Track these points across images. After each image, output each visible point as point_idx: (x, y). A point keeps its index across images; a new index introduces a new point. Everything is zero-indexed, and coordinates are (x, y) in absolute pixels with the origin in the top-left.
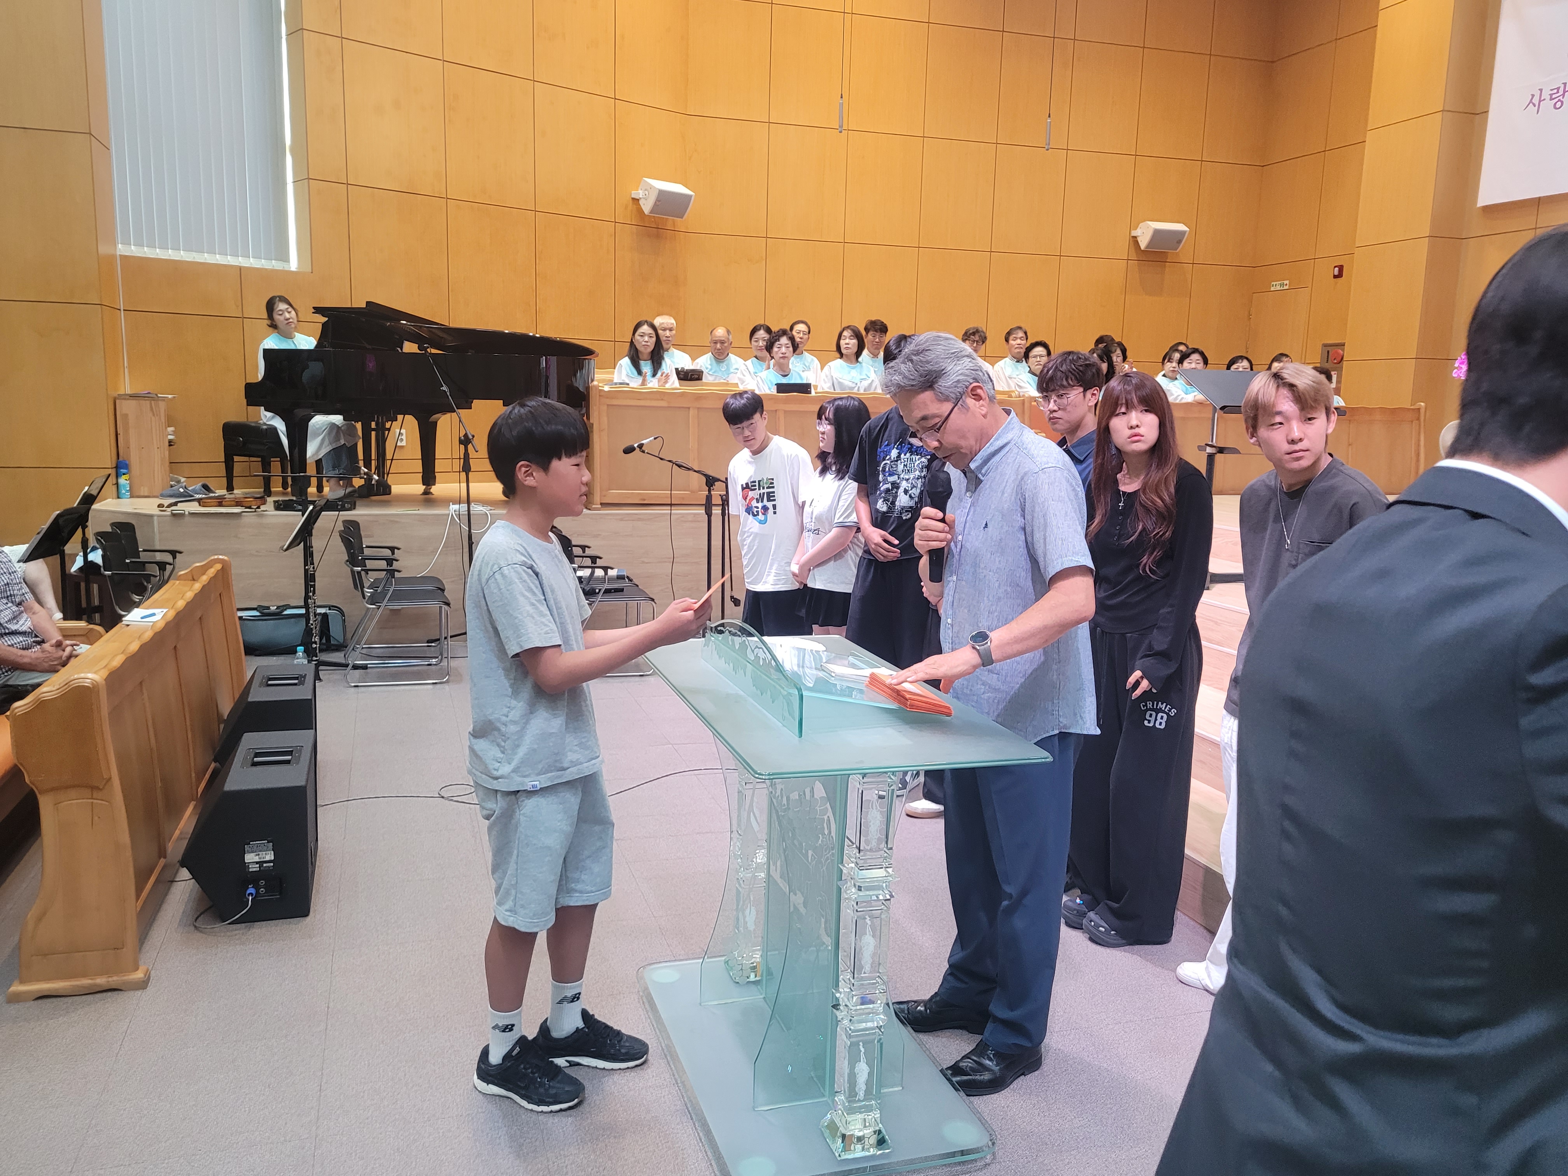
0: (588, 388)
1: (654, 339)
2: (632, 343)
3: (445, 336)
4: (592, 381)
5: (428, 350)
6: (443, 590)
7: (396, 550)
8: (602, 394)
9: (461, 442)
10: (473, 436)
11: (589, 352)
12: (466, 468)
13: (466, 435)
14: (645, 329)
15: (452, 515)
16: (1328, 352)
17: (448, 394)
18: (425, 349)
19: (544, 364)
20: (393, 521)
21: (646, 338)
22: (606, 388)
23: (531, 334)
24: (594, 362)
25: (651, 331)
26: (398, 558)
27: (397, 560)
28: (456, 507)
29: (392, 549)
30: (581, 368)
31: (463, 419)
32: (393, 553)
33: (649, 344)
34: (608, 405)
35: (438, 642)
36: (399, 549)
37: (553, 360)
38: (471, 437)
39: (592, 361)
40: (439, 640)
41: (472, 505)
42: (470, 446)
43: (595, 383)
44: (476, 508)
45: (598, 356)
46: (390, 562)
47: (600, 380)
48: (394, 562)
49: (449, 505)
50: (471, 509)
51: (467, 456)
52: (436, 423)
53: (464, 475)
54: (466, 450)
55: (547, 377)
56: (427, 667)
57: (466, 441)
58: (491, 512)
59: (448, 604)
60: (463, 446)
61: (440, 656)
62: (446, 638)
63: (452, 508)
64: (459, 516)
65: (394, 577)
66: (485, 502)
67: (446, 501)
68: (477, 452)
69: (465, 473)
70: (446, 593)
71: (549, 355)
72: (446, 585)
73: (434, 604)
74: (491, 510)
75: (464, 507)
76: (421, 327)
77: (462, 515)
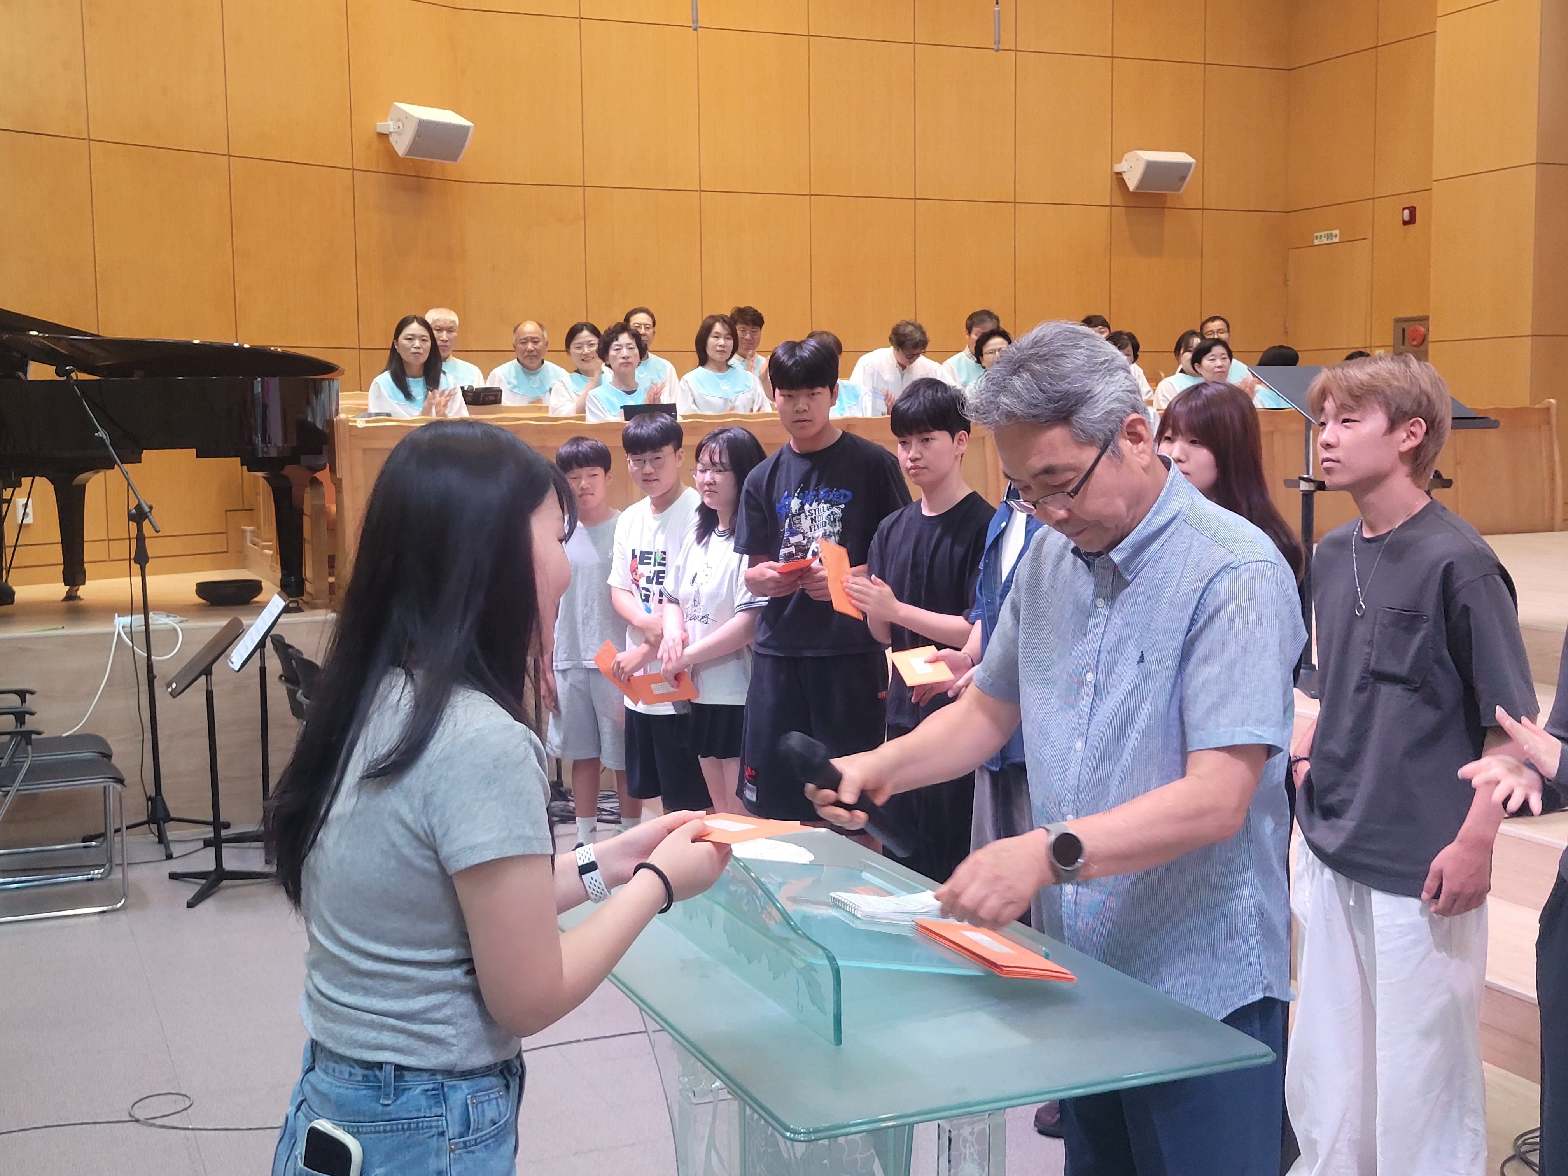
0: (330, 424)
1: (429, 344)
2: (393, 350)
3: (99, 352)
4: (337, 413)
5: (73, 375)
6: (109, 756)
7: (28, 696)
8: (354, 432)
9: (131, 517)
10: (151, 508)
11: (329, 368)
12: (141, 558)
13: (139, 507)
14: (414, 328)
15: (119, 633)
16: (1404, 330)
17: (108, 442)
18: (68, 374)
19: (258, 388)
20: (21, 648)
21: (417, 343)
22: (361, 423)
23: (236, 344)
24: (338, 382)
25: (424, 332)
26: (34, 710)
27: (32, 714)
28: (126, 620)
29: (22, 694)
30: (317, 392)
31: (132, 481)
32: (23, 701)
33: (421, 351)
34: (364, 450)
35: (101, 840)
36: (32, 693)
37: (274, 383)
38: (147, 510)
39: (335, 382)
40: (104, 835)
41: (151, 615)
42: (146, 524)
43: (342, 416)
44: (158, 621)
45: (343, 374)
46: (20, 717)
47: (348, 411)
48: (27, 716)
49: (114, 618)
50: (150, 621)
51: (141, 539)
52: (84, 486)
53: (136, 568)
54: (140, 529)
55: (265, 407)
56: (87, 884)
57: (139, 516)
58: (182, 625)
59: (120, 781)
60: (136, 524)
61: (108, 863)
62: (118, 831)
63: (121, 622)
64: (131, 635)
65: (29, 742)
66: (170, 609)
67: (108, 611)
68: (158, 532)
69: (138, 566)
70: (114, 760)
71: (267, 377)
72: (112, 748)
73: (97, 783)
74: (182, 622)
75: (139, 619)
76: (59, 339)
77: (135, 632)
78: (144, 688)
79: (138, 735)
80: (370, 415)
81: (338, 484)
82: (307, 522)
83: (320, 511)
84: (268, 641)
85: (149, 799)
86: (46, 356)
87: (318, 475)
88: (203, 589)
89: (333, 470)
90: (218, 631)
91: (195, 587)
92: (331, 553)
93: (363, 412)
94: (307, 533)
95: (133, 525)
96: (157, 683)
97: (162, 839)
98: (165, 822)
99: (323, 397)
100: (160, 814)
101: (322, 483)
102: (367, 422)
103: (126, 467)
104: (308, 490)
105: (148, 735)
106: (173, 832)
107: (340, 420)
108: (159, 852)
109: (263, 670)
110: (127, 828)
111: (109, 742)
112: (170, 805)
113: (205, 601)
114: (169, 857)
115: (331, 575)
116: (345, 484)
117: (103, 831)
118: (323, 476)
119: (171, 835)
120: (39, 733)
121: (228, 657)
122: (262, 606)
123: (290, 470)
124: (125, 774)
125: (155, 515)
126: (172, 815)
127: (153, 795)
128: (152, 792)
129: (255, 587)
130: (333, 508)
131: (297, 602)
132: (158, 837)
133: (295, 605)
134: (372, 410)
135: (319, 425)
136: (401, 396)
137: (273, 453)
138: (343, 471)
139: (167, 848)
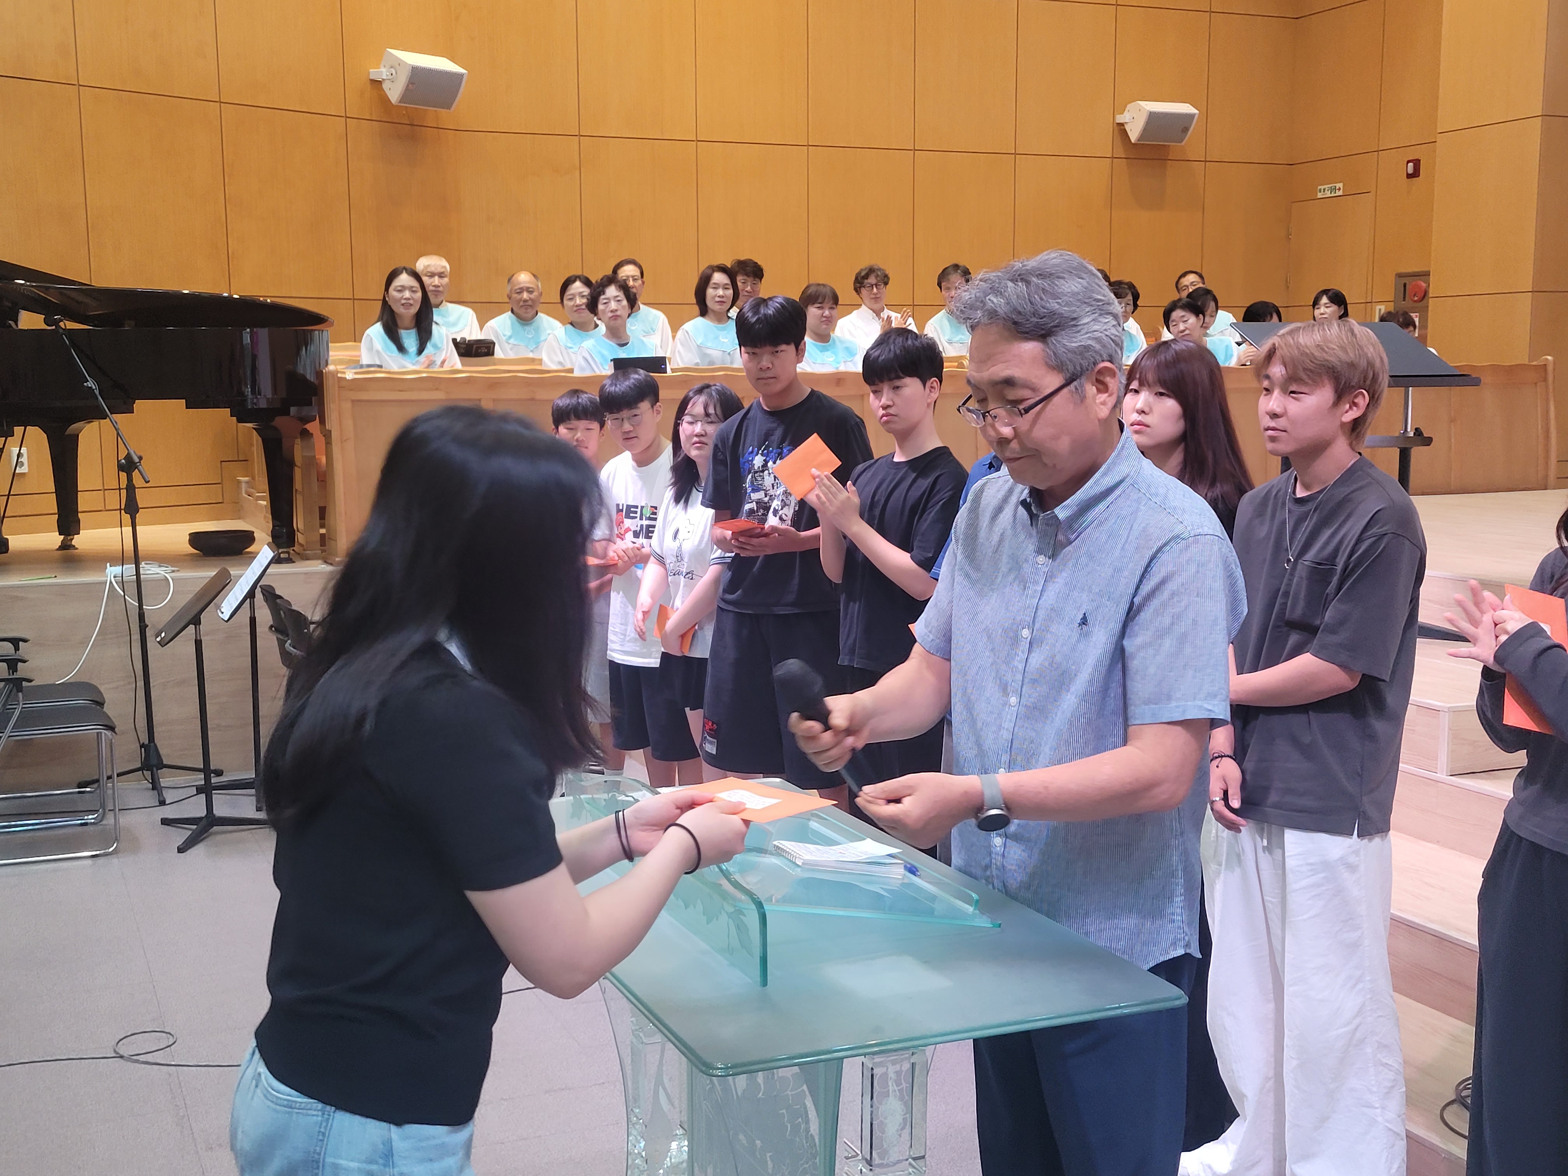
0: (320, 375)
1: (419, 295)
2: (385, 302)
3: (87, 300)
4: (327, 364)
5: (62, 324)
6: (101, 704)
7: (21, 643)
8: (343, 384)
9: (121, 468)
10: (140, 458)
11: (318, 319)
12: (131, 508)
13: (128, 457)
14: (404, 279)
15: (111, 582)
16: (1405, 285)
17: (97, 392)
18: (56, 323)
19: (247, 339)
20: (12, 597)
21: (407, 294)
22: (349, 375)
23: (226, 295)
24: (328, 332)
25: (414, 283)
26: (26, 658)
27: (25, 662)
28: (117, 570)
29: (15, 642)
30: (308, 344)
31: (123, 432)
32: (17, 649)
33: (411, 302)
34: (353, 401)
35: (96, 785)
36: (25, 641)
37: (263, 334)
38: (137, 460)
39: (325, 333)
40: (97, 781)
41: (143, 565)
42: (136, 474)
43: (331, 367)
44: (150, 570)
45: (332, 324)
46: (13, 664)
47: (340, 362)
48: (20, 664)
49: (106, 568)
50: (141, 572)
51: (131, 489)
52: (77, 436)
53: (127, 518)
54: (130, 479)
55: (254, 358)
56: (80, 828)
57: (128, 466)
58: (173, 575)
59: (112, 728)
60: (125, 474)
61: (102, 808)
62: (109, 778)
63: (113, 571)
64: (122, 584)
65: (20, 689)
66: (162, 559)
67: (100, 560)
68: (147, 482)
69: (129, 516)
70: (106, 709)
71: (256, 327)
72: (105, 696)
73: (89, 730)
74: (173, 571)
75: (130, 569)
76: (47, 288)
77: (127, 582)
78: (136, 637)
79: (129, 683)
80: (362, 366)
81: (327, 435)
82: (298, 473)
83: (311, 462)
84: (258, 590)
85: (142, 746)
86: (36, 305)
87: (308, 426)
88: (196, 539)
89: (322, 422)
90: (208, 579)
91: (188, 538)
92: (322, 505)
93: (355, 363)
94: (298, 484)
95: (123, 475)
96: (149, 633)
97: (155, 786)
98: (157, 770)
99: (312, 348)
100: (154, 761)
101: (312, 434)
102: (356, 373)
103: (117, 417)
104: (298, 441)
105: (141, 684)
106: (167, 779)
107: (330, 372)
108: (151, 798)
109: (253, 621)
110: (118, 775)
111: (102, 690)
112: (162, 752)
113: (196, 551)
114: (162, 803)
115: (322, 526)
116: (335, 435)
117: (96, 777)
118: (313, 427)
119: (163, 782)
120: (30, 681)
121: (218, 607)
122: (253, 556)
123: (279, 422)
124: (116, 722)
125: (144, 466)
126: (164, 763)
127: (147, 742)
128: (145, 739)
129: (247, 538)
130: (324, 460)
131: (288, 553)
132: (151, 783)
133: (286, 556)
134: (365, 360)
135: (311, 377)
136: (393, 347)
137: (263, 404)
138: (332, 423)
139: (160, 794)
